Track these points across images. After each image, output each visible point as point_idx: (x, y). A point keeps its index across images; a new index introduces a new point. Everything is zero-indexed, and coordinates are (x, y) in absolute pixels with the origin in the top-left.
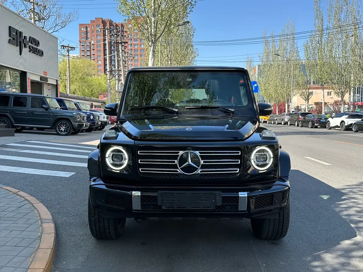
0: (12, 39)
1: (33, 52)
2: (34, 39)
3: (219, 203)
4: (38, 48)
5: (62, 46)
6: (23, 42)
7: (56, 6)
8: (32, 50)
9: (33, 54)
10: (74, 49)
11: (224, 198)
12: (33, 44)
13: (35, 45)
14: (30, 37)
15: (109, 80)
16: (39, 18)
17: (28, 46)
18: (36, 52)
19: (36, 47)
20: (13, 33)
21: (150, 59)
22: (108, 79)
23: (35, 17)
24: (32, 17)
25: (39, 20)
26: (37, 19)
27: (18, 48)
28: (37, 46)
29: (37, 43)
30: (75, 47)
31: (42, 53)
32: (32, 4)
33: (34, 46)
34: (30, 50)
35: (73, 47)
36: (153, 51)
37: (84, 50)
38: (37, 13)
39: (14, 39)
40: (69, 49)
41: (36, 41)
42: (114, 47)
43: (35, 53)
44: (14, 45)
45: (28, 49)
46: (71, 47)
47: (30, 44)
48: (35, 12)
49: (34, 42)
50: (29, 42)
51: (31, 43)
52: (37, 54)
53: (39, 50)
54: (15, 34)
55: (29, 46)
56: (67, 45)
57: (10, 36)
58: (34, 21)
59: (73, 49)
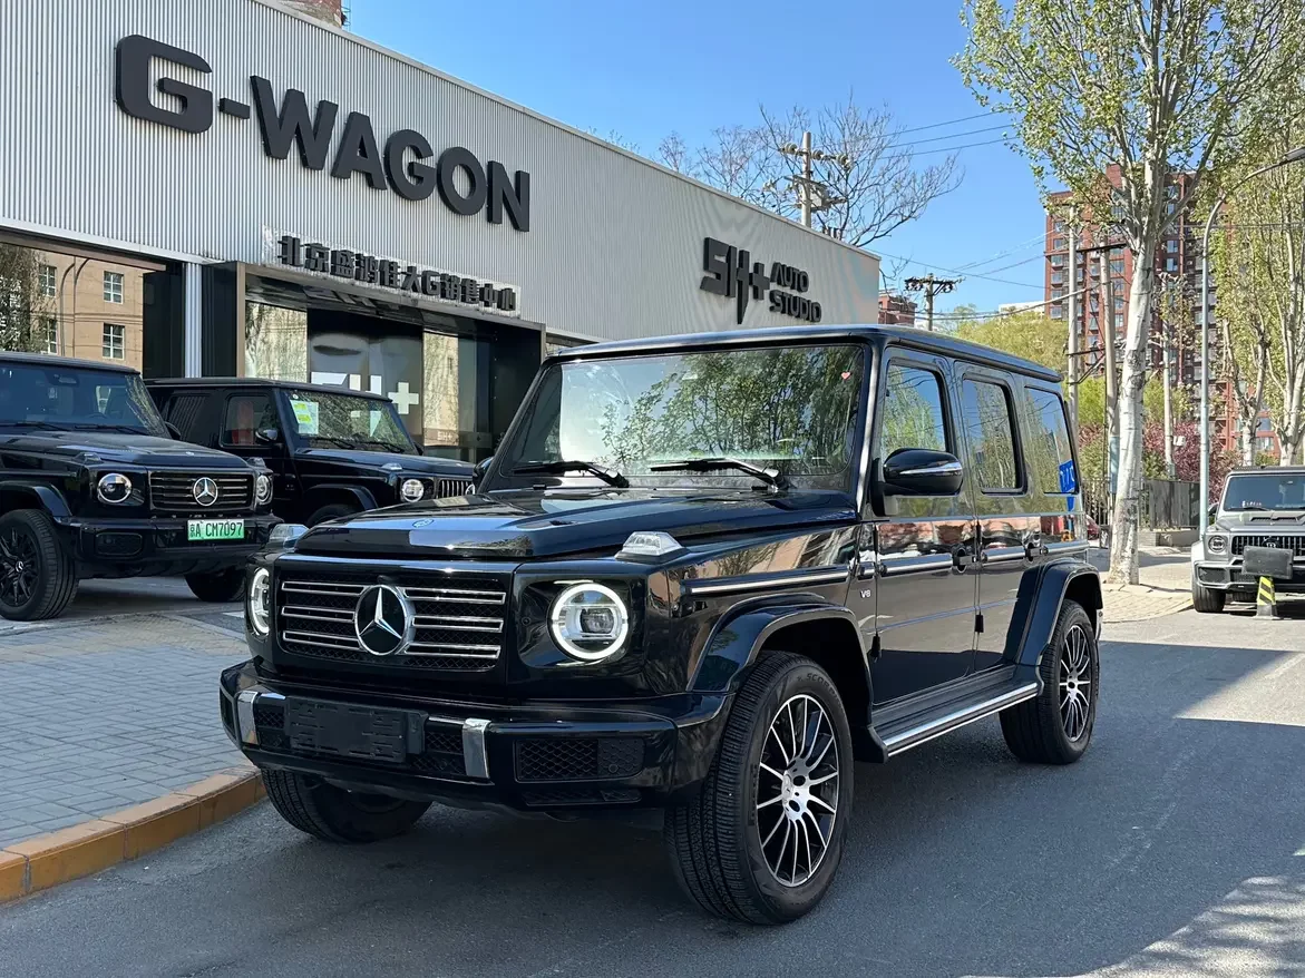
0: (713, 276)
1: (783, 312)
2: (789, 269)
3: (416, 747)
4: (804, 295)
5: (911, 280)
6: (751, 283)
7: (887, 152)
8: (778, 305)
9: (786, 315)
10: (951, 288)
11: (432, 733)
12: (785, 286)
13: (793, 288)
14: (775, 265)
15: (1073, 386)
16: (823, 200)
17: (767, 293)
18: (795, 309)
19: (795, 293)
20: (717, 258)
21: (1133, 299)
22: (1071, 381)
23: (813, 196)
24: (804, 198)
25: (826, 205)
26: (818, 203)
27: (733, 302)
28: (799, 290)
29: (800, 281)
30: (954, 280)
31: (818, 309)
32: (804, 157)
33: (787, 290)
34: (773, 304)
35: (949, 279)
36: (1143, 269)
37: (1061, 282)
38: (819, 184)
39: (718, 276)
40: (931, 288)
41: (794, 274)
42: (1175, 263)
43: (790, 314)
44: (720, 294)
45: (766, 302)
46: (941, 283)
47: (774, 286)
48: (813, 182)
49: (788, 280)
50: (772, 281)
51: (779, 283)
52: (798, 316)
53: (804, 305)
54: (723, 259)
55: (772, 295)
56: (927, 277)
57: (706, 267)
58: (807, 210)
59: (947, 287)
